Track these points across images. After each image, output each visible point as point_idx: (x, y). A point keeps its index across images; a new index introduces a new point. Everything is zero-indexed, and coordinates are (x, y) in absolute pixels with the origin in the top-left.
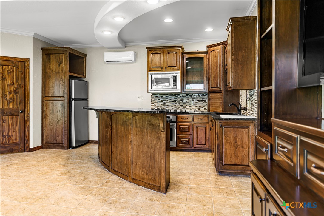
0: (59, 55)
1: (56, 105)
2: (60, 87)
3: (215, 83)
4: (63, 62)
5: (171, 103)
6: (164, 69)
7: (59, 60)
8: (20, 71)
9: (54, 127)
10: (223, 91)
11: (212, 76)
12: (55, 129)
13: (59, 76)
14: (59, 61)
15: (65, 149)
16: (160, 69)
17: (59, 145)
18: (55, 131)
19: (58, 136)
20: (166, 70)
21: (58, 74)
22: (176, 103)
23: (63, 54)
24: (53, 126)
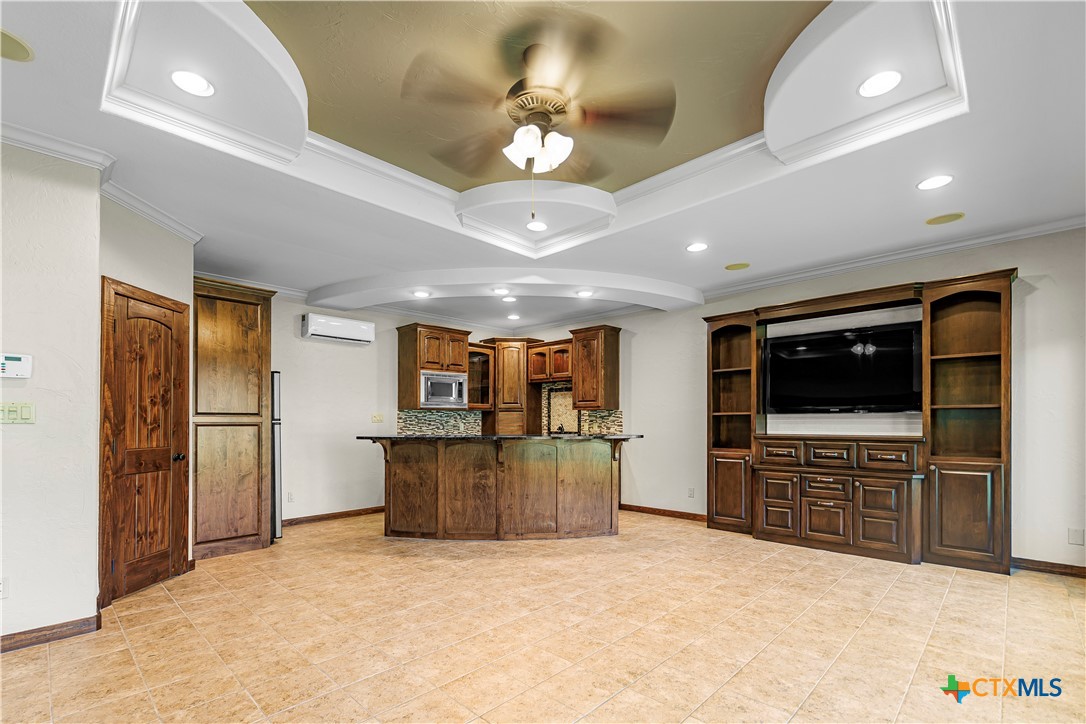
0: (245, 305)
1: (234, 437)
2: (248, 390)
3: (510, 397)
4: (257, 327)
5: (431, 427)
6: (445, 367)
7: (244, 318)
8: (174, 337)
9: (227, 495)
10: (525, 409)
11: (506, 386)
12: (230, 499)
13: (247, 360)
14: (245, 321)
15: (263, 548)
16: (438, 366)
17: (245, 542)
18: (233, 506)
19: (241, 518)
20: (447, 370)
21: (241, 355)
22: (438, 428)
23: (257, 305)
24: (223, 494)
